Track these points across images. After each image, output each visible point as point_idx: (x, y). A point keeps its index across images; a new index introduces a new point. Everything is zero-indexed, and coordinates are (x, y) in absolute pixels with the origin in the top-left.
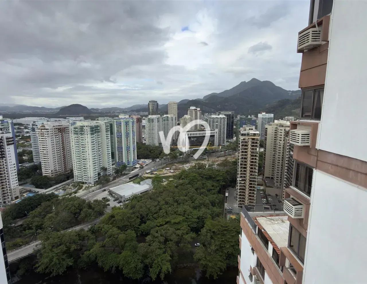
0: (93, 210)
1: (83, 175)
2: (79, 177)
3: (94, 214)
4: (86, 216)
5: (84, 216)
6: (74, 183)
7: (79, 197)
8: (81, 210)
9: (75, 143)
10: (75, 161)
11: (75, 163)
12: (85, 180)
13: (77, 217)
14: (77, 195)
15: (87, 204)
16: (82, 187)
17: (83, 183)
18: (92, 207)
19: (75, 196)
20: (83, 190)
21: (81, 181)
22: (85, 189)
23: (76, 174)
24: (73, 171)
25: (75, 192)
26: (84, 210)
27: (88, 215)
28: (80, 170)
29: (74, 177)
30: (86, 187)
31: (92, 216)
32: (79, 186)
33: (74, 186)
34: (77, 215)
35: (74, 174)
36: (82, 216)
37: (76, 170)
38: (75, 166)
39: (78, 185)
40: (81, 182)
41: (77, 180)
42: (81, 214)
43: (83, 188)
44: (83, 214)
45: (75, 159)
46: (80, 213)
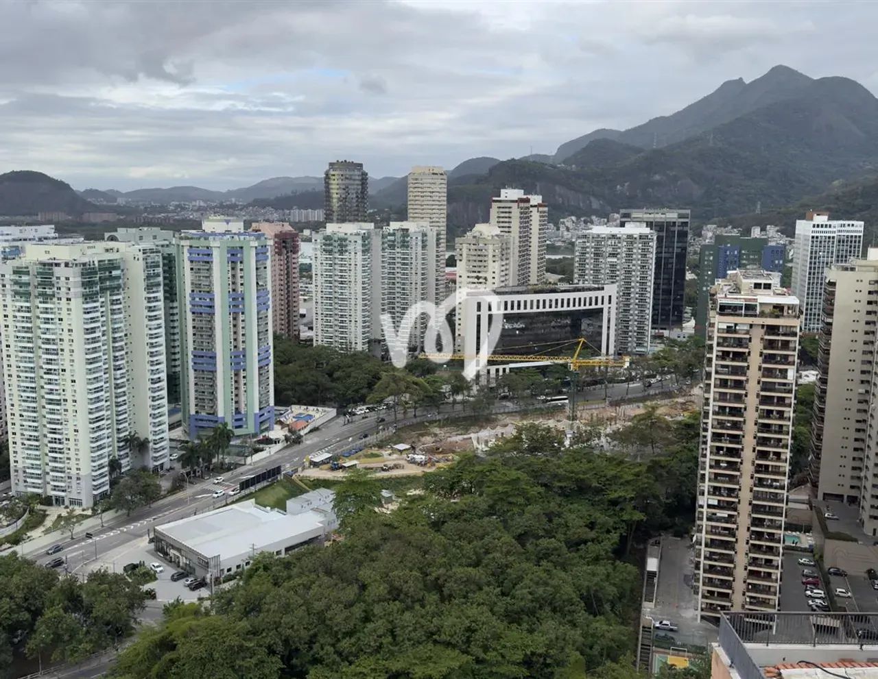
0: (84, 614)
1: (48, 469)
2: (32, 476)
3: (88, 632)
4: (57, 639)
5: (48, 641)
6: (10, 499)
7: (28, 557)
8: (37, 613)
9: (19, 334)
10: (16, 410)
11: (17, 419)
12: (55, 488)
13: (22, 643)
14: (23, 550)
15: (62, 590)
16: (44, 516)
17: (48, 501)
18: (81, 602)
19: (15, 553)
20: (47, 531)
21: (39, 491)
22: (56, 526)
23: (20, 465)
24: (8, 449)
25: (16, 540)
26: (48, 614)
27: (66, 638)
28: (37, 448)
29: (12, 473)
30: (60, 516)
31: (80, 642)
32: (32, 511)
33: (12, 514)
34: (20, 632)
35: (12, 464)
36: (42, 641)
37: (19, 447)
38: (17, 428)
39: (25, 511)
40: (39, 495)
41: (21, 488)
42: (35, 632)
43: (49, 522)
44: (43, 633)
45: (16, 400)
46: (31, 628)
